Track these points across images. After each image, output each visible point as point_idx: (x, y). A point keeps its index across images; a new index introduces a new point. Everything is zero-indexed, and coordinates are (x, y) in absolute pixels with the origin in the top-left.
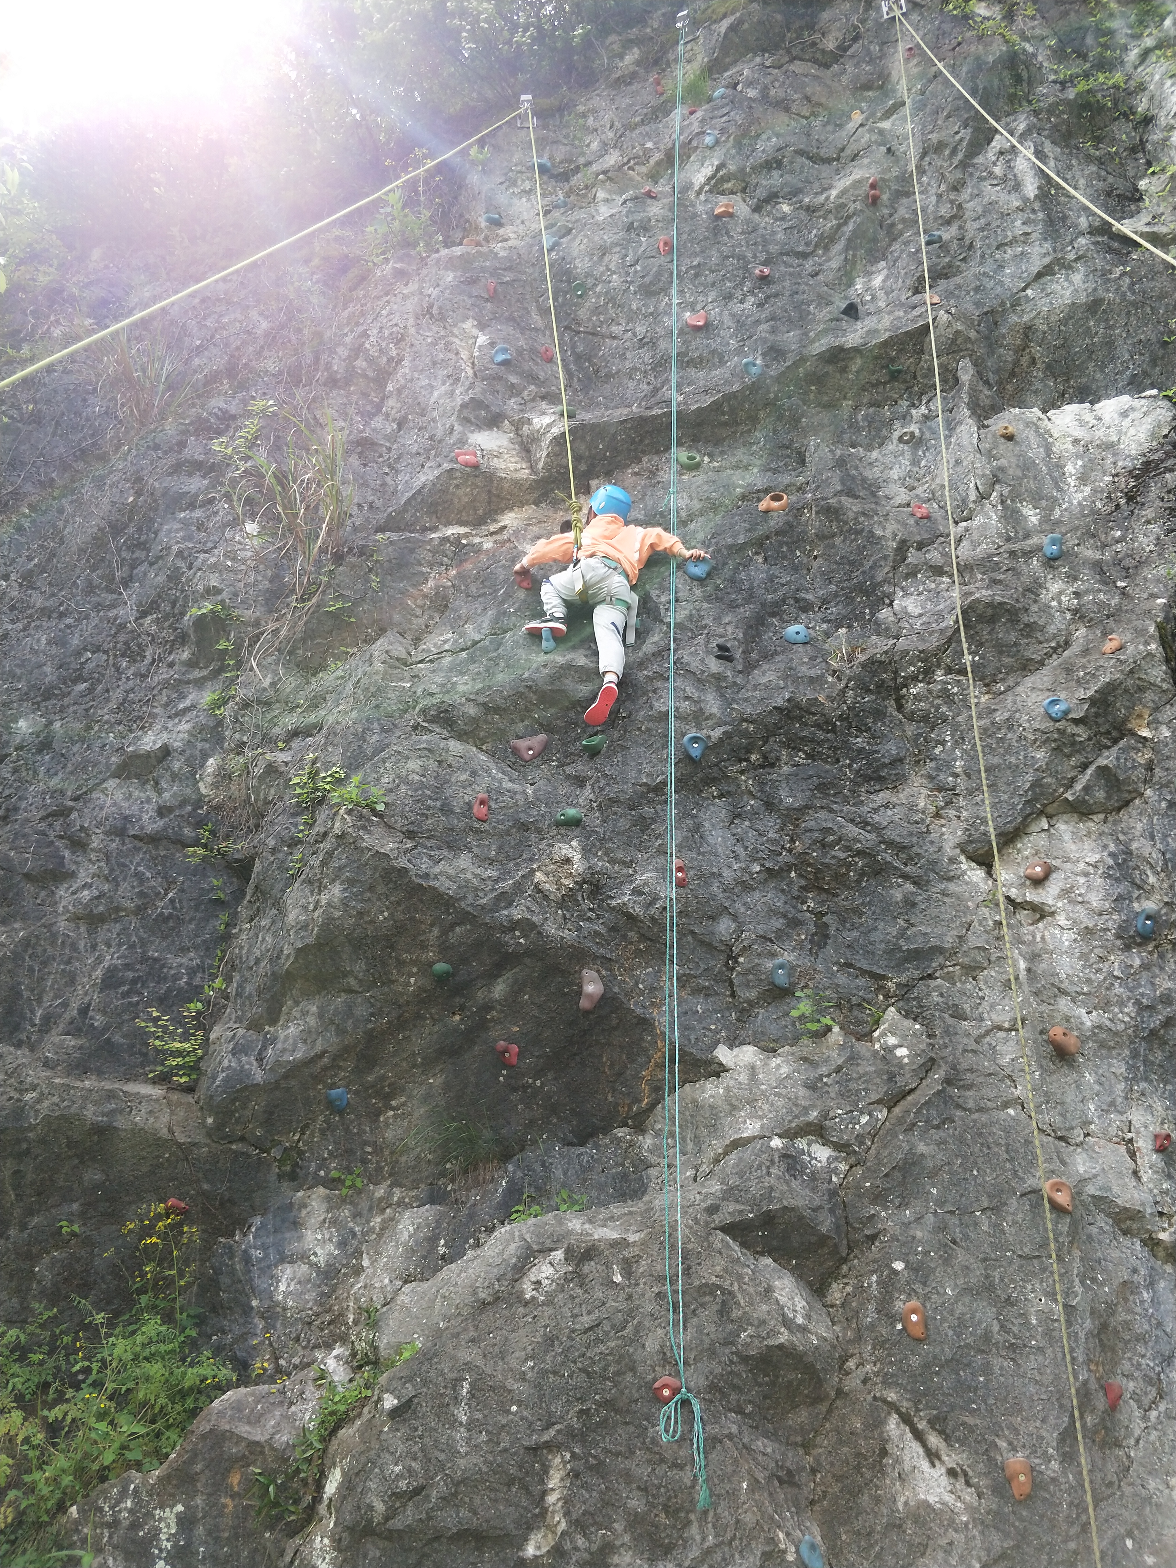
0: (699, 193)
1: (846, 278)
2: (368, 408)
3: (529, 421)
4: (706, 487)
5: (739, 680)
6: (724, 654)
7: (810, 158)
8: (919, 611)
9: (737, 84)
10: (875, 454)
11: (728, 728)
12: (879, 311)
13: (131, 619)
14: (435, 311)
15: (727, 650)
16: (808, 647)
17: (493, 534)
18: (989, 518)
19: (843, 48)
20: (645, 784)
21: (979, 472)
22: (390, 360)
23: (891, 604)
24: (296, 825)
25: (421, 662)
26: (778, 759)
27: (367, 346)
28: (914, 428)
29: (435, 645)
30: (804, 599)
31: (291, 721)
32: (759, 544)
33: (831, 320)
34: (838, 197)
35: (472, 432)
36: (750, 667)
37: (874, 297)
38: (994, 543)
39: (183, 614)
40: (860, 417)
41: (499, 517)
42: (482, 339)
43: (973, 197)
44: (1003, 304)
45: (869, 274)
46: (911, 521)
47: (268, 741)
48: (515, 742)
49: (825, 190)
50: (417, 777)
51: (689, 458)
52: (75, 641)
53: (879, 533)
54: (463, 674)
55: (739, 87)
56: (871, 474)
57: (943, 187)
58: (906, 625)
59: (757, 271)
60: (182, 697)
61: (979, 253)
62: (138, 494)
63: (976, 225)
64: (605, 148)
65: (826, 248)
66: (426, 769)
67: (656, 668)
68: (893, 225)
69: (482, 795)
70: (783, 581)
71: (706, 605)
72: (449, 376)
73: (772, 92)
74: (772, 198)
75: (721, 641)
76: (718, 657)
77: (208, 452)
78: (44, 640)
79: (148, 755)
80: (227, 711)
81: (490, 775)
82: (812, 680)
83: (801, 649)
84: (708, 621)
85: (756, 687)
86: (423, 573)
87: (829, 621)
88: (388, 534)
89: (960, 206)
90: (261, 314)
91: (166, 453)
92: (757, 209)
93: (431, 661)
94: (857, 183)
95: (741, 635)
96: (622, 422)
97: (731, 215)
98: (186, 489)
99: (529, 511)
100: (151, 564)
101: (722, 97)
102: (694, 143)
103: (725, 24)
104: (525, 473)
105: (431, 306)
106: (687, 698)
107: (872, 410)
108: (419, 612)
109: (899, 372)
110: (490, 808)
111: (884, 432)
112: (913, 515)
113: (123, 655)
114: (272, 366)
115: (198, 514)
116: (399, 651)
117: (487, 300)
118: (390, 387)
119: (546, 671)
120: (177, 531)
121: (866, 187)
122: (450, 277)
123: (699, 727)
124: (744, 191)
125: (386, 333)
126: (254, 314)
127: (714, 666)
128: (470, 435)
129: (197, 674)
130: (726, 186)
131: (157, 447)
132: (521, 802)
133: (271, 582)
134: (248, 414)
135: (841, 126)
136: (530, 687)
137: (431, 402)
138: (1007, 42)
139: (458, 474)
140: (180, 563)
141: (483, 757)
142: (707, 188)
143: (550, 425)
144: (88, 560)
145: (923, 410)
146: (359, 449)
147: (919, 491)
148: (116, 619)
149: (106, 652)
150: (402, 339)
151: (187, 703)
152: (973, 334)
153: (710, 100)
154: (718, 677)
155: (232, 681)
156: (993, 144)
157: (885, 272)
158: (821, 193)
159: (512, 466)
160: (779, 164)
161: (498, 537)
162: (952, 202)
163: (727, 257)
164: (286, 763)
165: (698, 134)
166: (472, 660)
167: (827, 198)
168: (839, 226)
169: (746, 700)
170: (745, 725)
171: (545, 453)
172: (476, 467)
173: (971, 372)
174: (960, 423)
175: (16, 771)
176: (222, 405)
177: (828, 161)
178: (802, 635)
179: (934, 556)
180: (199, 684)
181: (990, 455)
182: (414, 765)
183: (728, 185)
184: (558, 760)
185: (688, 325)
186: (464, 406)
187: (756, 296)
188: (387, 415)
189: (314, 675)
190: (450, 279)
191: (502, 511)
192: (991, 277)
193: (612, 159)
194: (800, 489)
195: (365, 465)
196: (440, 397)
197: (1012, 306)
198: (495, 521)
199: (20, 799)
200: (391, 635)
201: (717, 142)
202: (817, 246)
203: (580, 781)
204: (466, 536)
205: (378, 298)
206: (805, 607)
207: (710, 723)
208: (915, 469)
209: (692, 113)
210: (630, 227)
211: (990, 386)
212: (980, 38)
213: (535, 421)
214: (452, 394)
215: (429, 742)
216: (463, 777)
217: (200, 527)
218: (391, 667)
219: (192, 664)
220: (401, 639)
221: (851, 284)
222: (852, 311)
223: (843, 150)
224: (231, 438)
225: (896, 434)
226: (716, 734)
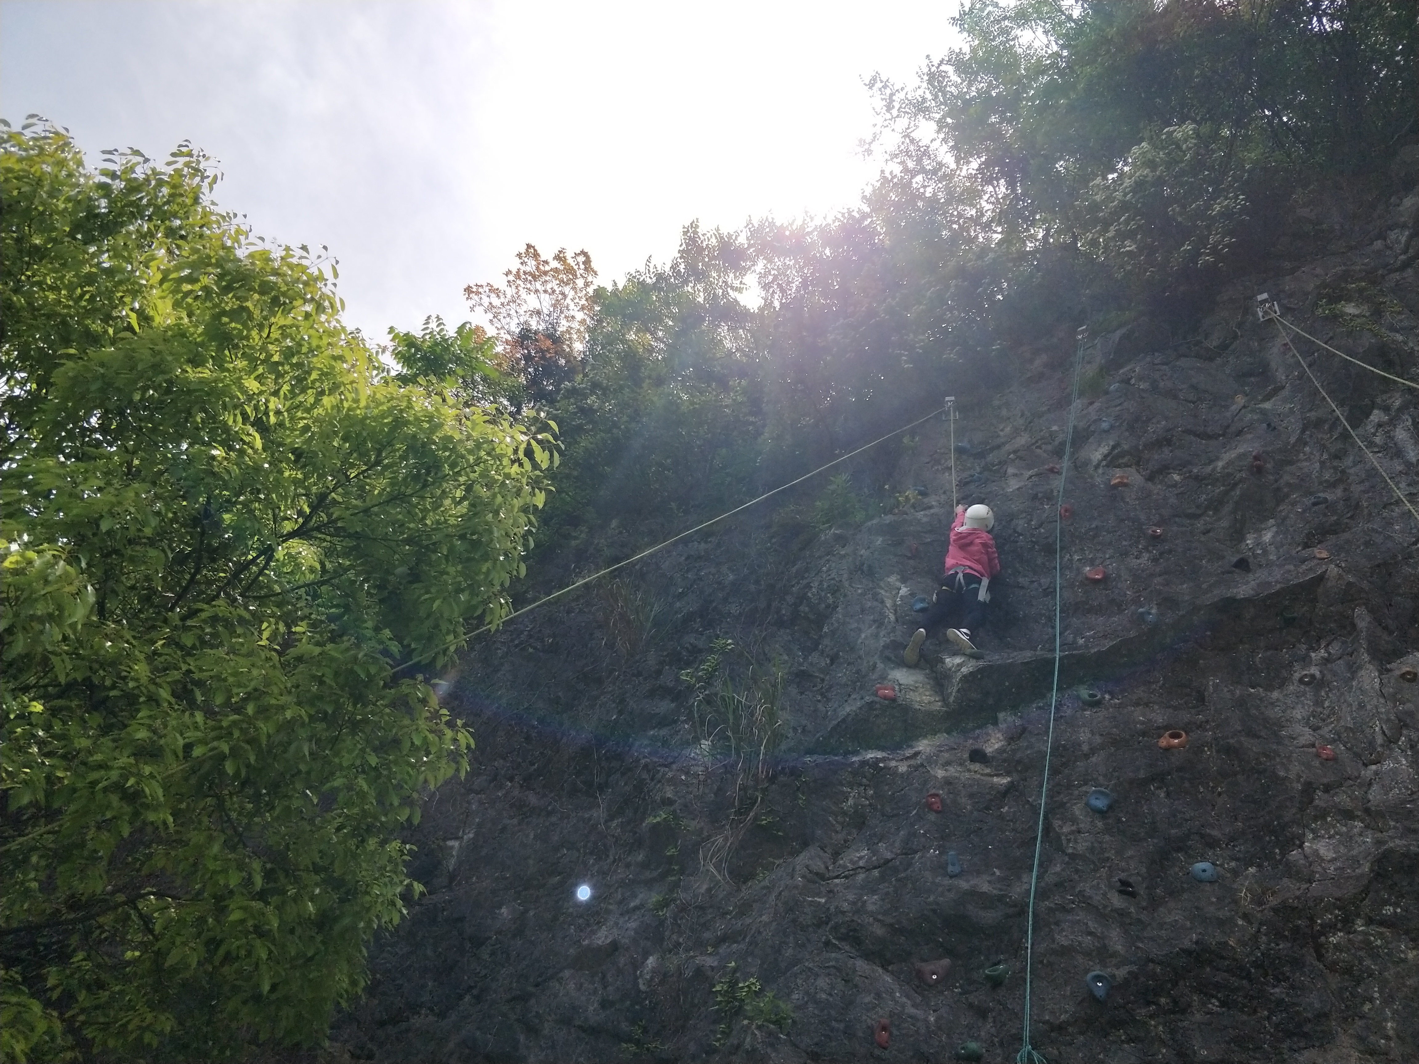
0: (1097, 467)
1: (1237, 534)
2: (809, 644)
3: (942, 661)
4: (1107, 723)
5: (1143, 917)
6: (1126, 889)
7: (1198, 436)
8: (1331, 855)
9: (1130, 379)
10: (1275, 695)
11: (1135, 968)
12: (1270, 564)
13: (602, 821)
14: (865, 568)
15: (1130, 885)
16: (1216, 887)
17: (908, 758)
18: (1398, 762)
19: (1224, 347)
20: (1047, 1022)
21: (1384, 716)
22: (828, 606)
23: (1301, 846)
24: (714, 1032)
25: (837, 877)
26: (1189, 1006)
27: (809, 595)
28: (1314, 670)
29: (851, 861)
30: (1210, 835)
31: (720, 927)
32: (1159, 778)
33: (1223, 573)
34: (1224, 468)
35: (893, 669)
36: (1154, 903)
37: (1265, 552)
38: (1407, 788)
39: (642, 820)
40: (1257, 660)
41: (914, 743)
42: (904, 591)
43: (1355, 464)
44: (1395, 557)
45: (1259, 531)
46: (1316, 763)
47: (700, 945)
48: (919, 965)
49: (1211, 461)
50: (824, 996)
51: (1091, 696)
52: (555, 838)
53: (1282, 773)
54: (874, 892)
55: (1133, 381)
56: (1274, 713)
57: (1325, 456)
58: (1319, 869)
59: (1150, 531)
60: (634, 896)
61: (1366, 511)
62: (620, 713)
63: (1361, 488)
64: (1016, 432)
65: (1216, 510)
66: (833, 988)
67: (1058, 899)
68: (1278, 489)
69: (885, 1021)
70: (1187, 816)
71: (1107, 838)
72: (874, 621)
73: (1162, 384)
74: (1164, 469)
75: (1123, 876)
76: (1121, 892)
77: (677, 679)
78: (532, 836)
79: (599, 948)
80: (667, 913)
81: (893, 999)
82: (1221, 923)
83: (1208, 887)
84: (1111, 854)
85: (1161, 926)
86: (843, 792)
87: (1237, 860)
88: (815, 757)
89: (1343, 472)
90: (729, 569)
91: (645, 679)
92: (1150, 478)
93: (846, 877)
94: (1241, 456)
95: (1144, 870)
96: (1028, 663)
97: (1126, 485)
98: (657, 711)
99: (941, 738)
100: (623, 774)
101: (1117, 391)
102: (1092, 428)
103: (1118, 334)
104: (938, 706)
105: (863, 564)
106: (1090, 933)
107: (1269, 653)
108: (839, 828)
109: (1294, 619)
110: (891, 1034)
111: (1284, 673)
112: (1318, 755)
113: (591, 853)
114: (734, 609)
115: (664, 732)
116: (818, 866)
117: (910, 558)
118: (826, 629)
119: (951, 895)
120: (645, 747)
121: (1250, 459)
122: (879, 541)
123: (1104, 965)
124: (1138, 464)
125: (825, 585)
126: (724, 569)
127: (1117, 901)
128: (889, 671)
129: (648, 875)
130: (1121, 461)
131: (639, 674)
132: (923, 1031)
133: (716, 794)
134: (711, 651)
135: (1227, 407)
136: (934, 911)
137: (860, 641)
138: (1376, 335)
139: (878, 706)
140: (645, 776)
141: (889, 979)
142: (1104, 463)
143: (960, 665)
144: (575, 768)
145: (1323, 653)
146: (798, 680)
147: (1325, 731)
148: (590, 819)
149: (578, 850)
150: (838, 590)
151: (636, 902)
152: (1365, 585)
153: (1107, 393)
154: (1122, 913)
155: (676, 885)
156: (1372, 417)
157: (1274, 529)
158: (1209, 464)
159: (926, 699)
160: (1169, 442)
161: (912, 762)
162: (1335, 468)
163: (1123, 520)
164: (712, 968)
165: (1095, 421)
166: (883, 879)
167: (1214, 469)
168: (1226, 493)
169: (1152, 939)
170: (1151, 966)
171: (955, 689)
172: (893, 700)
173: (1368, 619)
174: (1360, 667)
175: (493, 954)
176: (692, 641)
177: (1214, 437)
178: (1208, 874)
179: (1342, 799)
180: (649, 884)
181: (1394, 698)
182: (822, 982)
183: (1125, 460)
184: (961, 987)
185: (1087, 578)
186: (886, 647)
187: (1150, 552)
188: (822, 652)
189: (744, 883)
190: (879, 542)
191: (917, 738)
192: (1380, 533)
193: (1023, 440)
194: (1200, 726)
195: (802, 693)
196: (866, 638)
197: (1404, 559)
198: (912, 747)
199: (492, 980)
200: (813, 850)
201: (1112, 427)
202: (1208, 508)
203: (982, 1013)
204: (883, 760)
205: (820, 557)
206: (1212, 844)
207: (1114, 961)
208: (1319, 710)
209: (1091, 403)
210: (1035, 497)
211: (1391, 633)
212: (1350, 334)
213: (948, 660)
214: (876, 636)
215: (837, 960)
216: (867, 1000)
217: (665, 743)
218: (809, 881)
219: (645, 865)
220: (821, 853)
221: (1242, 539)
222: (1243, 565)
223: (1228, 427)
224: (696, 669)
225: (1297, 676)
226: (1121, 973)
